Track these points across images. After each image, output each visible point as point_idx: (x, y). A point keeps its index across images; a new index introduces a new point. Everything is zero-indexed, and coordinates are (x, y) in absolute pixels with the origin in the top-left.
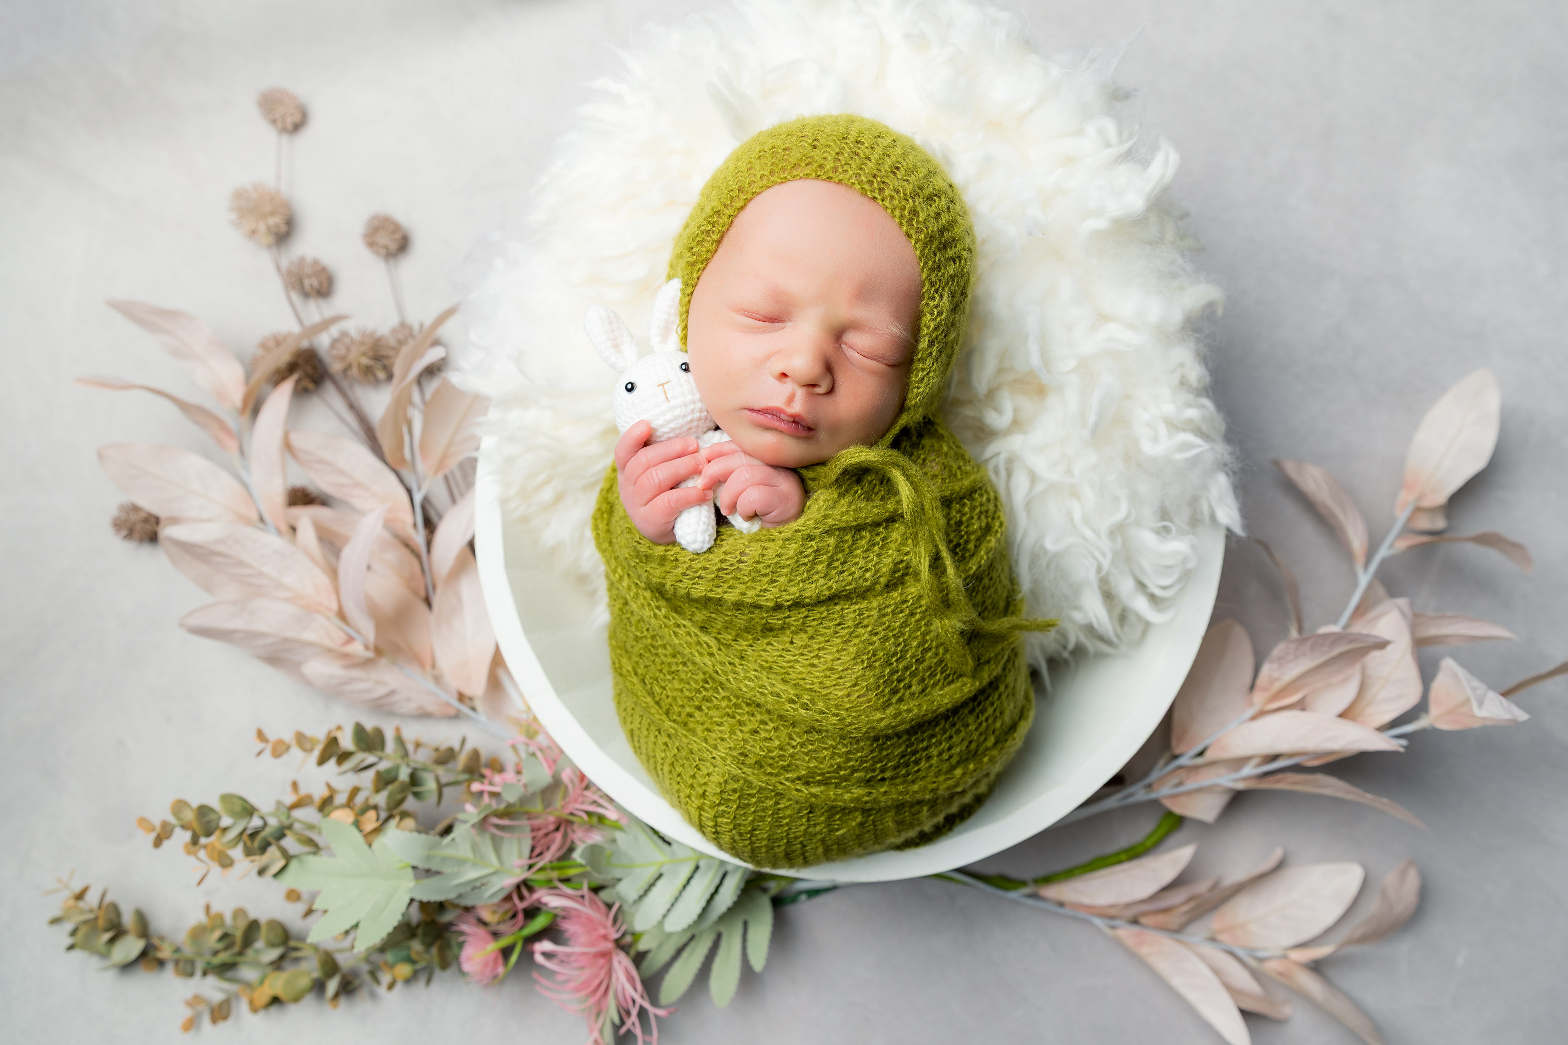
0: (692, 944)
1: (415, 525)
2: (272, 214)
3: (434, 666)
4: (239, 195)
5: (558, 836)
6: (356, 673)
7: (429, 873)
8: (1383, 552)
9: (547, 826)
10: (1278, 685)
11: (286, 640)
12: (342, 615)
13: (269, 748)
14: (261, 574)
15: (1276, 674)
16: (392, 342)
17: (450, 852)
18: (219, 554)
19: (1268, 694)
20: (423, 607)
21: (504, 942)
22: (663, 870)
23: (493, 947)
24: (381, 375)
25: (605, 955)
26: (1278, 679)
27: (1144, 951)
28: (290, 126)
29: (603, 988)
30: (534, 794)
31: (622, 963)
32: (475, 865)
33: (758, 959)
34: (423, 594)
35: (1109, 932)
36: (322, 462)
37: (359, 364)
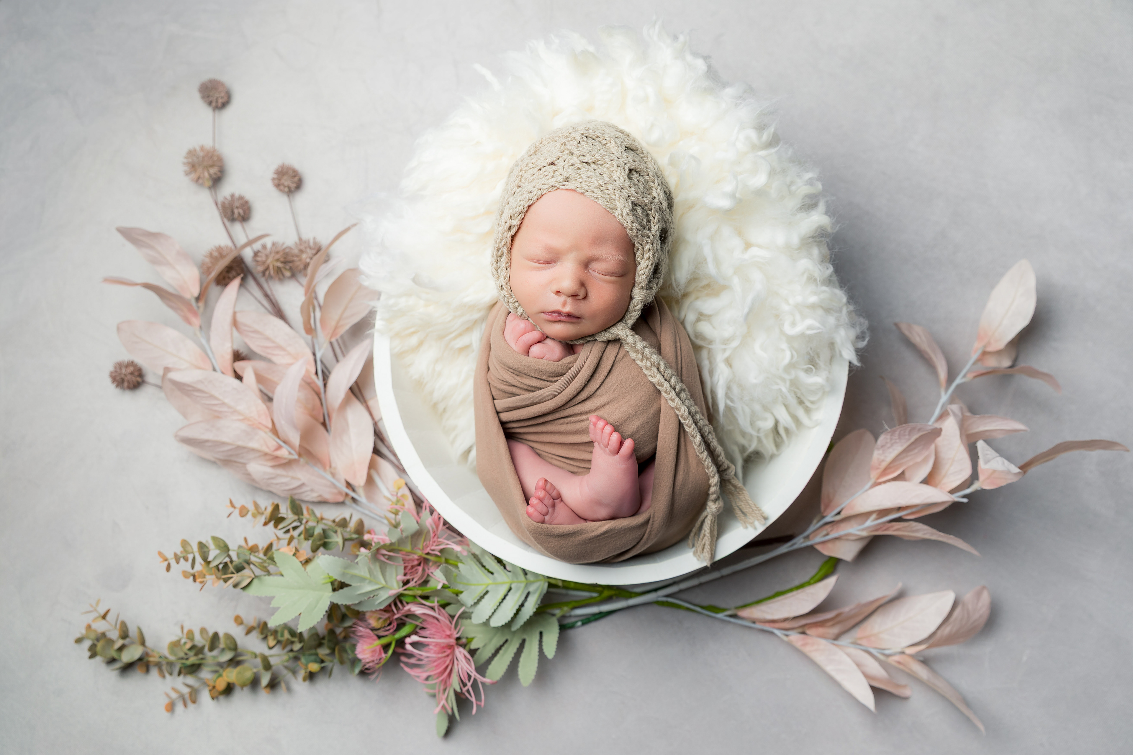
0: (506, 646)
1: (316, 373)
2: (212, 166)
3: (330, 467)
4: (191, 153)
5: (420, 569)
6: (280, 471)
7: (342, 585)
8: (958, 381)
9: (413, 560)
10: (884, 465)
11: (239, 447)
12: (275, 431)
13: (237, 512)
14: (223, 404)
15: (882, 458)
16: (296, 251)
17: (355, 572)
18: (199, 390)
19: (879, 471)
20: (322, 429)
21: (384, 641)
22: (488, 589)
23: (378, 643)
24: (288, 274)
25: (451, 647)
26: (883, 461)
27: (807, 649)
28: (220, 104)
29: (448, 671)
30: (407, 537)
31: (460, 653)
32: (370, 582)
33: (550, 651)
34: (322, 420)
35: (785, 639)
36: (256, 332)
37: (273, 266)
